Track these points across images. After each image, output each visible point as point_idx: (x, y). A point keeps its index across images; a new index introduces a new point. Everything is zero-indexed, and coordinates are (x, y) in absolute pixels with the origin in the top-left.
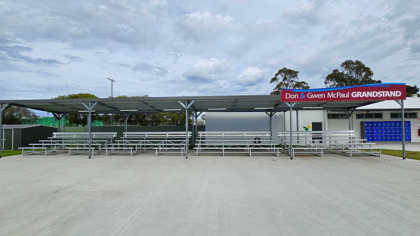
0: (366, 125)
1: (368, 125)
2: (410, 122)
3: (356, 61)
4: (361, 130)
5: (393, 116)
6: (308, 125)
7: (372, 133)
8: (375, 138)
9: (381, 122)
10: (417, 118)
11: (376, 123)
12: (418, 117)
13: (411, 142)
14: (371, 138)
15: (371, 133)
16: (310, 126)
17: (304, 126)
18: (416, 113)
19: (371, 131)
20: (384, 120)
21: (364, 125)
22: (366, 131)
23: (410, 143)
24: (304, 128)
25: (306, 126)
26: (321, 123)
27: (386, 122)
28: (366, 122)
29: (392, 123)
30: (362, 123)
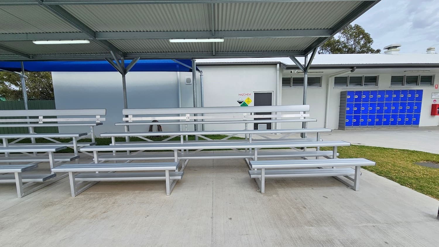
0: (349, 97)
1: (352, 97)
2: (422, 91)
3: (355, 25)
4: (340, 106)
5: (395, 80)
6: (247, 97)
7: (358, 111)
8: (362, 120)
9: (374, 93)
10: (433, 85)
11: (367, 93)
12: (435, 85)
13: (418, 127)
14: (355, 120)
15: (356, 112)
16: (250, 100)
17: (240, 100)
18: (433, 77)
19: (356, 109)
20: (380, 89)
21: (346, 97)
22: (348, 109)
23: (416, 128)
24: (240, 103)
25: (244, 99)
26: (271, 93)
27: (382, 92)
28: (350, 93)
29: (392, 94)
30: (343, 94)
